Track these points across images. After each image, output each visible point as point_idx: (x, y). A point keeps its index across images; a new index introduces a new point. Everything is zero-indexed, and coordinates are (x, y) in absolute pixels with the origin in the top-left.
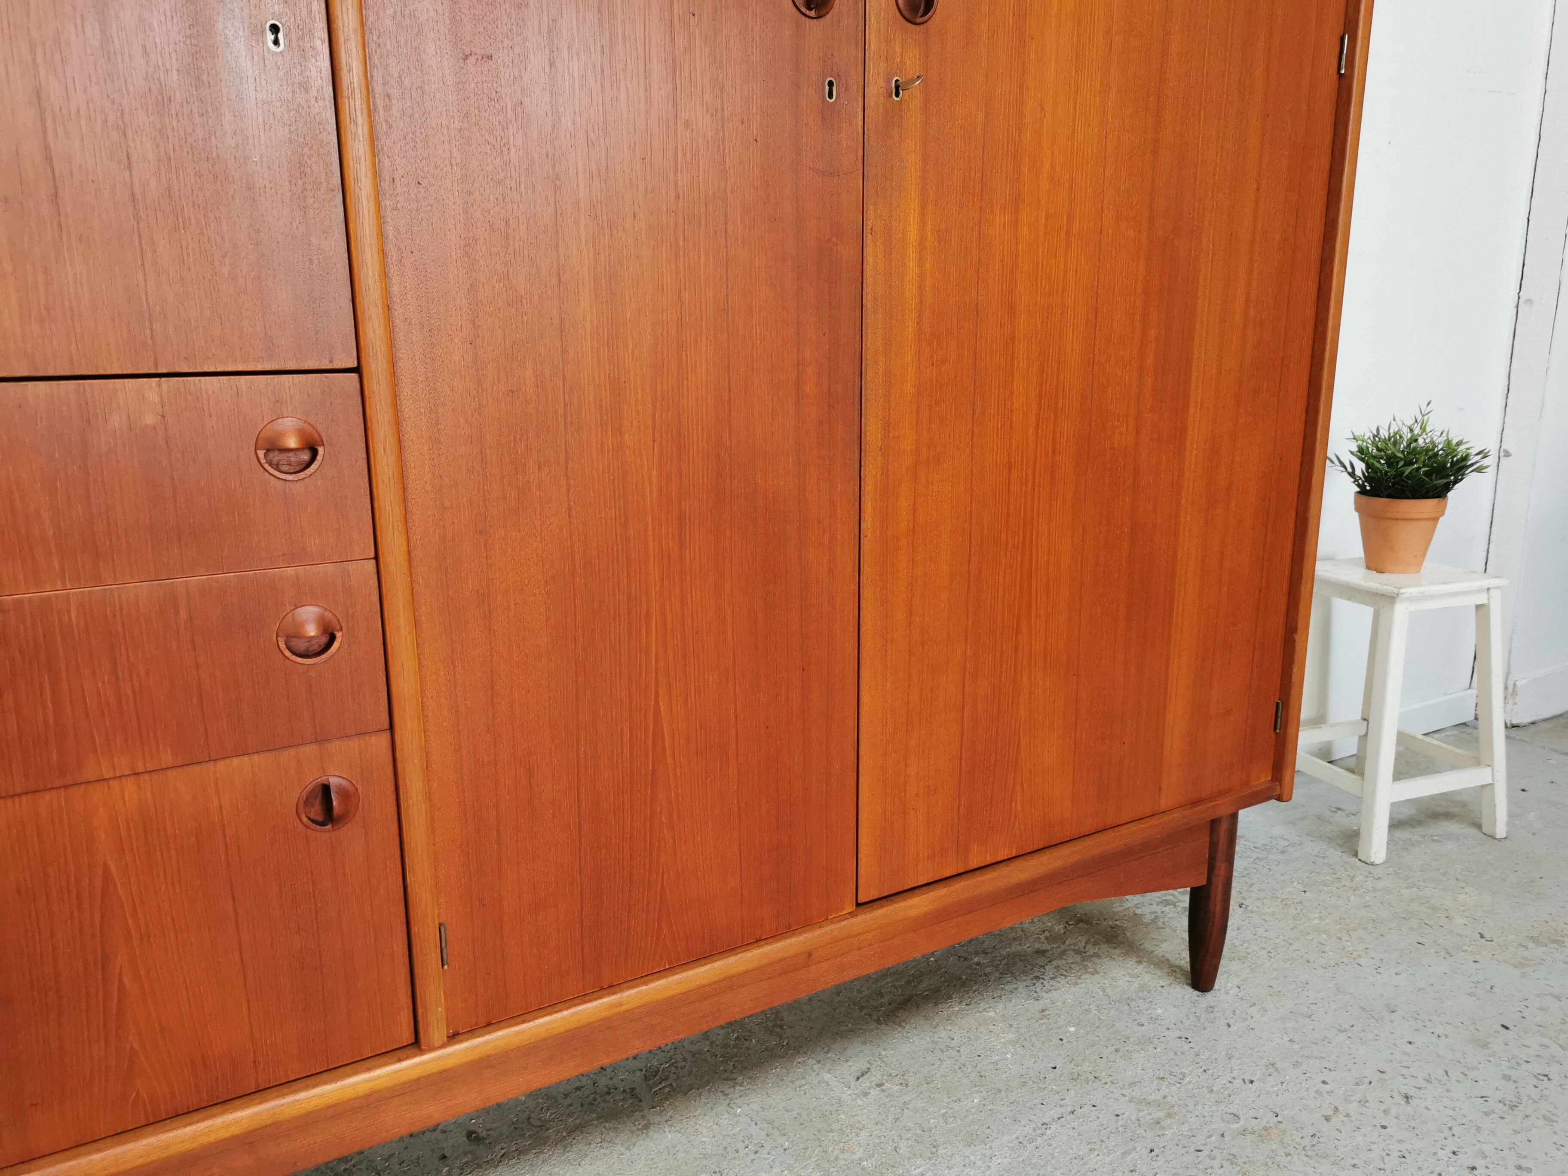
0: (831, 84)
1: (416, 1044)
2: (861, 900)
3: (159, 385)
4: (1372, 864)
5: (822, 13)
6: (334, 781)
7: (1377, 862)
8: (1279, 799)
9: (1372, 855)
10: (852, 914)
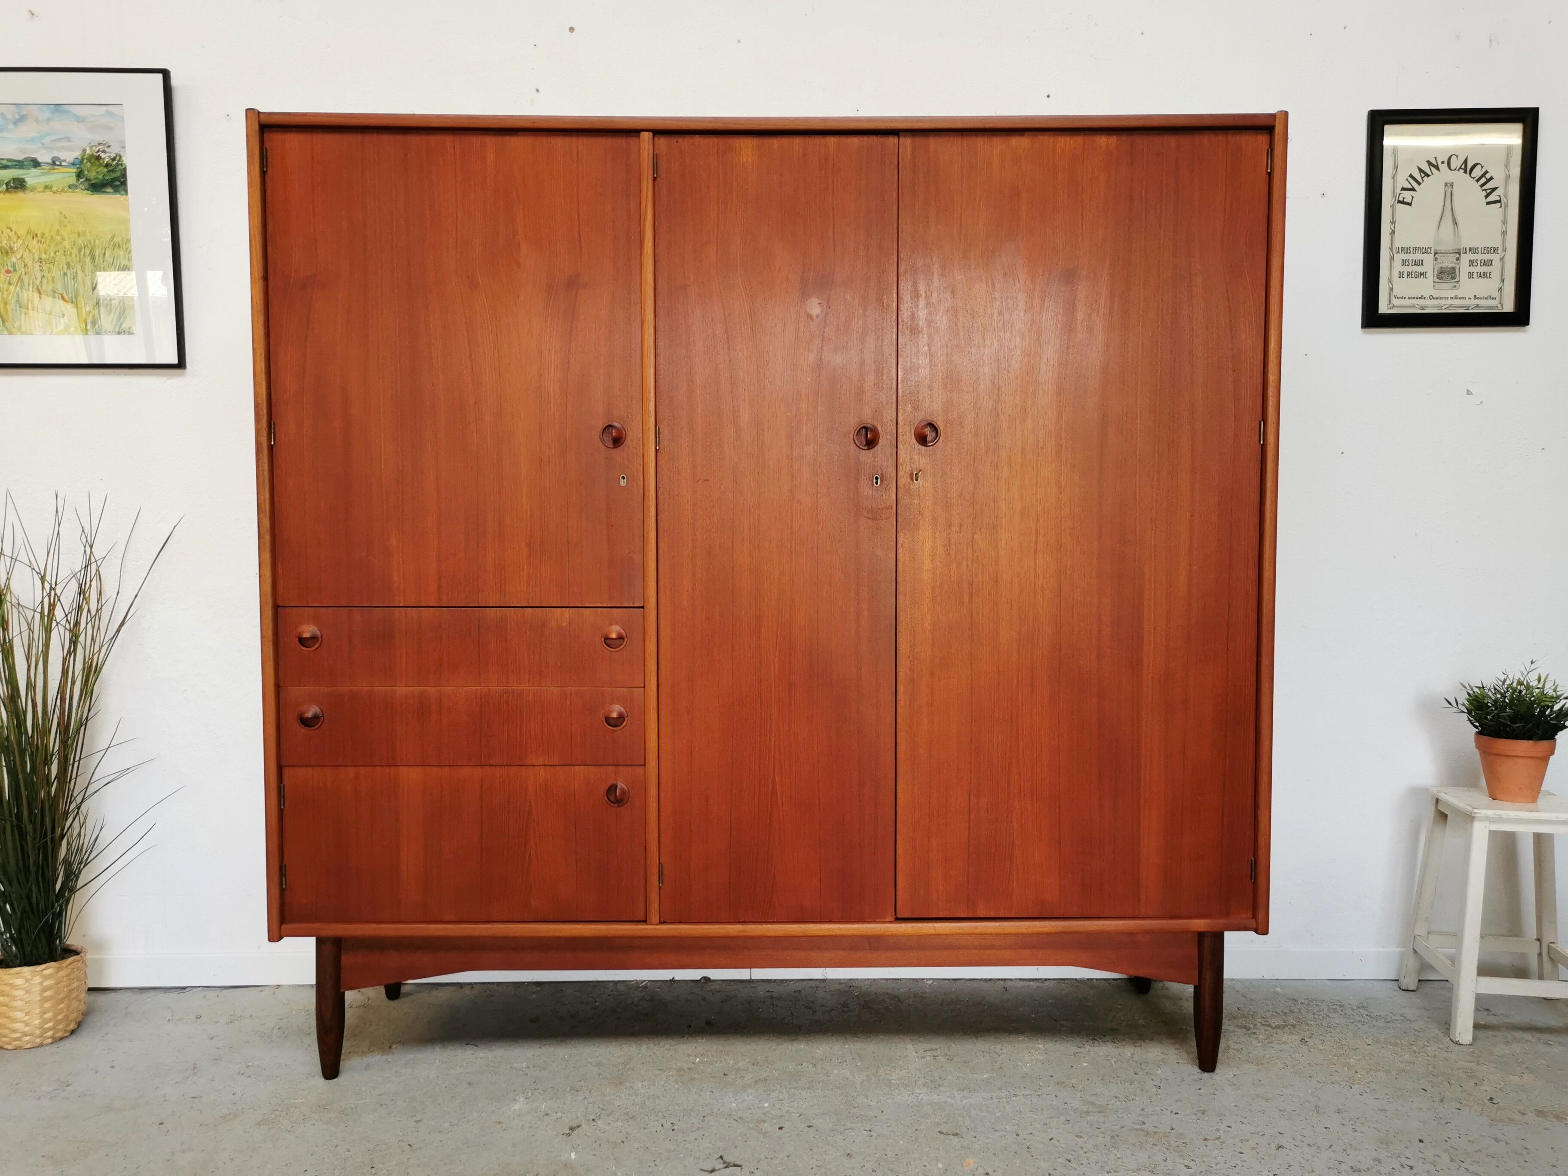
0: (877, 478)
1: (645, 921)
2: (899, 916)
3: (569, 611)
4: (1457, 1043)
5: (870, 447)
6: (620, 785)
7: (1461, 1042)
8: (1256, 931)
9: (1457, 1035)
10: (891, 922)
